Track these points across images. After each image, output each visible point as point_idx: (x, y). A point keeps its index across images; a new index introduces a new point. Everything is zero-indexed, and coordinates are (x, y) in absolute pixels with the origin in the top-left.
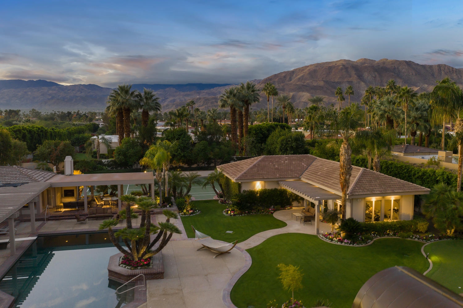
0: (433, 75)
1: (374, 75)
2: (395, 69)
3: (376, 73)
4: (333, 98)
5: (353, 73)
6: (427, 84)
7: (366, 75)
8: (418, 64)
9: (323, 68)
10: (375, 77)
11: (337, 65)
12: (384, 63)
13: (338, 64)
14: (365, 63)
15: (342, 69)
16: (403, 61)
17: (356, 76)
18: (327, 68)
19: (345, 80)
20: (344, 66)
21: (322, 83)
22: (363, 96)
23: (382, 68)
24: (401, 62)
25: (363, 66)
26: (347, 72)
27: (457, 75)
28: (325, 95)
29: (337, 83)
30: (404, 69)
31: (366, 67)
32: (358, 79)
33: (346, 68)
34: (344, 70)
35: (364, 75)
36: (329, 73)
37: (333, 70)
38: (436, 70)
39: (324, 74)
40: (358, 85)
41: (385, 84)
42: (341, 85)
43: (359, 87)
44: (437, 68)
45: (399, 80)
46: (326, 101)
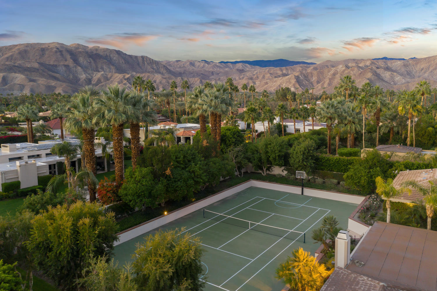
0: (138, 64)
1: (89, 61)
2: (107, 56)
3: (91, 59)
4: (52, 81)
5: (68, 57)
6: (135, 72)
7: (81, 60)
8: (126, 54)
9: (36, 49)
10: (90, 63)
11: (50, 47)
12: (97, 50)
13: (51, 46)
14: (78, 48)
15: (56, 52)
16: (113, 50)
17: (71, 60)
18: (39, 49)
19: (62, 63)
20: (58, 49)
21: (36, 65)
22: (81, 80)
23: (96, 54)
24: (111, 51)
25: (77, 50)
26: (62, 55)
27: (156, 66)
28: (42, 78)
29: (53, 65)
30: (115, 57)
31: (80, 52)
32: (75, 63)
33: (61, 51)
34: (59, 53)
35: (79, 60)
36: (43, 54)
37: (47, 52)
38: (140, 60)
39: (37, 55)
40: (75, 69)
41: (100, 70)
42: (58, 68)
43: (76, 71)
44: (141, 59)
45: (112, 67)
46: (45, 84)
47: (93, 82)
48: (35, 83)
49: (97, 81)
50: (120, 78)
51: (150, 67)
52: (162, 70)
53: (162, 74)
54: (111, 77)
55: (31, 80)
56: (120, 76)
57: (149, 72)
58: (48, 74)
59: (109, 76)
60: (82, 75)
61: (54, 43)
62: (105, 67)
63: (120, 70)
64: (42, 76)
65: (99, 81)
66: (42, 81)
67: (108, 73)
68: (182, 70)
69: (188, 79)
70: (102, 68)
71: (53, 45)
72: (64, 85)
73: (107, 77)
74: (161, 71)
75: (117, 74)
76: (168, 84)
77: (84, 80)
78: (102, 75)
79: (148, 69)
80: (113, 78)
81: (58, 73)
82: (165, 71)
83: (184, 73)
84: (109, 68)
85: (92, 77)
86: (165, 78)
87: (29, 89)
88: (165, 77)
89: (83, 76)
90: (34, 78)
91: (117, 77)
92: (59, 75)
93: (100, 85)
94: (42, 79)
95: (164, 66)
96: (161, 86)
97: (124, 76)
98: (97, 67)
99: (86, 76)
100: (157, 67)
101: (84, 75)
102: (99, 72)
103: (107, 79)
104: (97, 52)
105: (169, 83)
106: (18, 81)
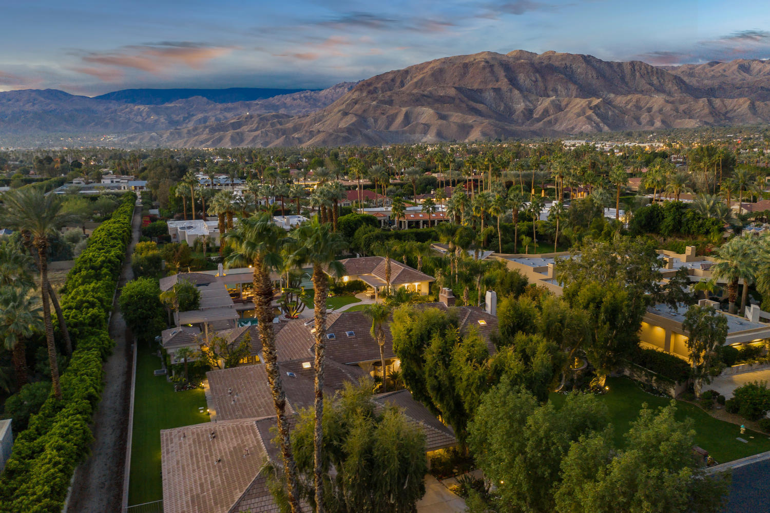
0: (623, 78)
1: (534, 79)
2: (566, 67)
3: (538, 75)
4: (470, 116)
5: (502, 74)
6: (614, 93)
7: (521, 78)
8: (600, 61)
9: (455, 66)
10: (536, 81)
11: (477, 60)
12: (550, 58)
13: (479, 58)
14: (519, 58)
15: (484, 68)
16: (579, 55)
17: (506, 80)
18: (461, 65)
19: (490, 86)
20: (487, 62)
21: (452, 92)
22: (517, 113)
23: (546, 66)
24: (574, 58)
25: (518, 62)
26: (492, 72)
27: (658, 78)
28: (457, 112)
29: (476, 91)
30: (580, 69)
31: (521, 65)
32: (510, 84)
33: (492, 66)
34: (488, 70)
35: (519, 78)
36: (465, 74)
37: (471, 70)
38: (627, 70)
39: (456, 76)
40: (509, 94)
41: (551, 93)
42: (483, 95)
43: (510, 98)
44: (629, 67)
45: (572, 87)
46: (459, 121)
47: (535, 116)
48: (444, 121)
49: (543, 113)
50: (582, 105)
51: (645, 82)
52: (670, 86)
53: (669, 94)
54: (567, 105)
55: (442, 117)
56: (583, 102)
57: (642, 92)
58: (467, 105)
59: (563, 104)
60: (519, 103)
61: (483, 53)
62: (560, 87)
63: (586, 91)
64: (458, 108)
65: (546, 112)
66: (456, 117)
67: (562, 99)
68: (716, 83)
69: (723, 101)
70: (555, 91)
71: (481, 56)
72: (486, 121)
73: (560, 106)
74: (667, 89)
75: (578, 100)
76: (675, 114)
77: (522, 112)
78: (553, 102)
79: (640, 86)
80: (570, 106)
81: (483, 103)
82: (676, 88)
83: (720, 87)
84: (567, 89)
85: (535, 107)
86: (672, 102)
87: (435, 131)
88: (672, 99)
89: (520, 106)
90: (446, 113)
91: (578, 104)
92: (482, 105)
93: (545, 120)
94: (457, 114)
95: (676, 77)
96: (659, 119)
97: (590, 103)
98: (546, 89)
99: (526, 105)
100: (660, 81)
101: (522, 104)
102: (548, 96)
103: (559, 108)
104: (551, 62)
105: (677, 112)
106: (423, 119)
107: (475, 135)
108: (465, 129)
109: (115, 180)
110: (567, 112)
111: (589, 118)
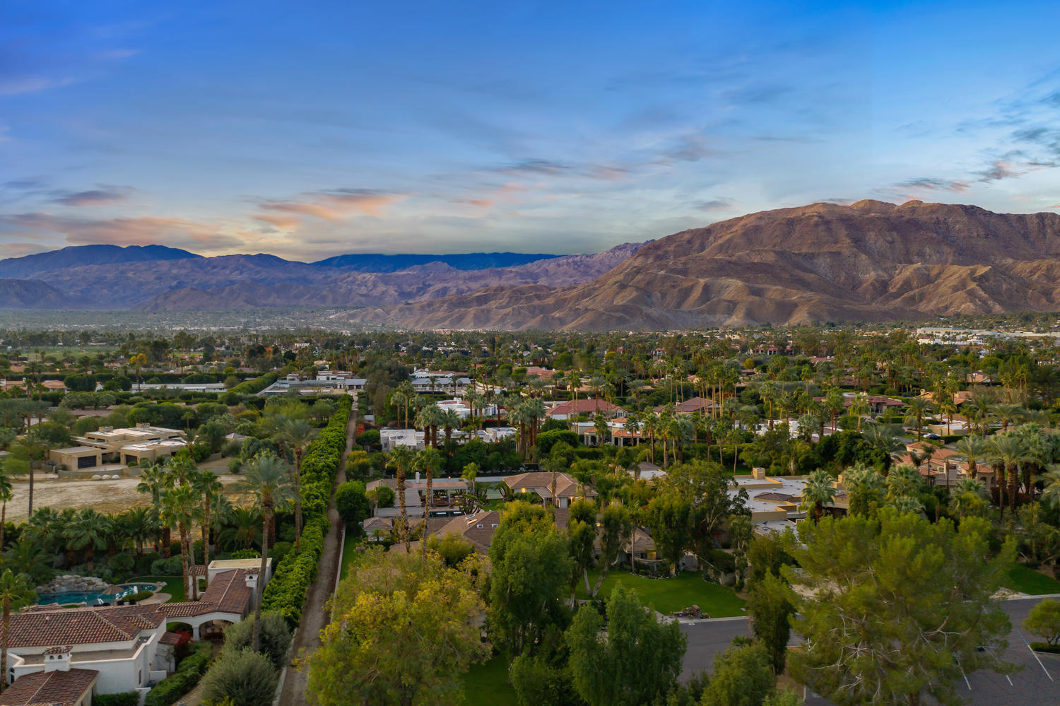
0: (1026, 236)
1: (889, 239)
2: (938, 222)
3: (895, 234)
4: (795, 291)
5: (842, 233)
6: (1012, 257)
7: (871, 237)
8: (991, 213)
9: (778, 222)
10: (891, 243)
11: (807, 215)
12: (913, 210)
13: (809, 212)
14: (868, 211)
15: (817, 225)
16: (957, 205)
17: (848, 241)
18: (784, 221)
19: (826, 249)
20: (820, 217)
21: (770, 258)
22: (864, 285)
23: (908, 221)
24: (950, 209)
25: (866, 216)
26: (829, 230)
28: (775, 285)
29: (805, 256)
30: (959, 225)
31: (872, 220)
32: (854, 247)
33: (827, 223)
34: (821, 228)
35: (867, 238)
36: (789, 233)
37: (798, 228)
38: (1033, 225)
39: (777, 236)
40: (852, 260)
41: (915, 258)
42: (816, 261)
43: (854, 265)
44: (1036, 222)
45: (946, 249)
46: (779, 297)
47: (892, 290)
48: (757, 298)
49: (901, 286)
50: (961, 275)
54: (938, 275)
55: (758, 292)
56: (963, 271)
57: (1056, 256)
58: (792, 275)
59: (933, 273)
60: (867, 272)
61: (816, 204)
62: (928, 251)
63: (966, 255)
64: (777, 279)
65: (907, 285)
66: (774, 292)
67: (931, 266)
70: (921, 254)
71: (813, 209)
72: (816, 297)
73: (929, 275)
75: (955, 268)
77: (872, 284)
78: (918, 269)
79: (1053, 247)
80: (943, 276)
81: (815, 273)
84: (939, 252)
85: (891, 277)
87: (743, 310)
89: (870, 276)
90: (761, 286)
91: (955, 273)
92: (813, 275)
93: (906, 295)
94: (775, 288)
97: (973, 272)
98: (908, 252)
99: (878, 275)
101: (873, 273)
102: (912, 263)
103: (928, 280)
104: (915, 216)
106: (727, 295)
107: (800, 317)
108: (786, 309)
109: (331, 377)
110: (939, 285)
111: (971, 294)
